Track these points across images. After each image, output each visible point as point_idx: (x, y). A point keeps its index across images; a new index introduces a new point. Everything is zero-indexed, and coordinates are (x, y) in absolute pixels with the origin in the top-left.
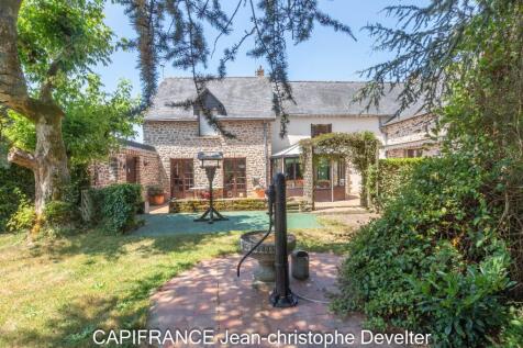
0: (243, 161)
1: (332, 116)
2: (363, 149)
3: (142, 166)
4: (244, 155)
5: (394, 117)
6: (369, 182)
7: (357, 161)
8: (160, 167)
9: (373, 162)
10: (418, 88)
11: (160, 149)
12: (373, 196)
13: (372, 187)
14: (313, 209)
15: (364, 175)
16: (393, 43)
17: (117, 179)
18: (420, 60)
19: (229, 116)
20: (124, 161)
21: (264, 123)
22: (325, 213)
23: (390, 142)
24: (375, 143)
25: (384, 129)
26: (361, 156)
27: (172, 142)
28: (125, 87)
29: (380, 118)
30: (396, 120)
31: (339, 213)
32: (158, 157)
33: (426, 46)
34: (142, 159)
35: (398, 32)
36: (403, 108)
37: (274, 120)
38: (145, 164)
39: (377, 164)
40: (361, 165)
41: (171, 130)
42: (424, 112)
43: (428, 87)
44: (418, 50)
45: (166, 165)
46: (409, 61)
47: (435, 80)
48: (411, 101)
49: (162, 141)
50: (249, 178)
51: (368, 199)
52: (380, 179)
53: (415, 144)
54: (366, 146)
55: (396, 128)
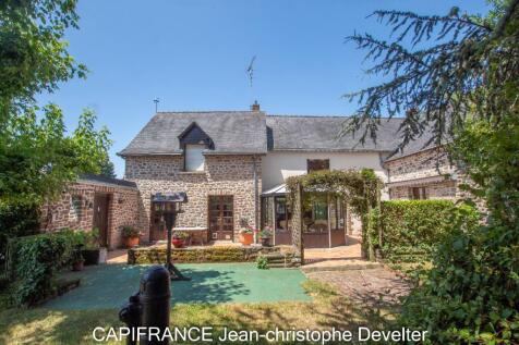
0: (230, 198)
1: (329, 152)
2: (363, 188)
3: (115, 204)
4: (232, 192)
5: (397, 151)
6: (370, 230)
7: (355, 203)
8: (140, 204)
9: (374, 205)
10: (423, 118)
11: (141, 184)
12: (376, 247)
13: (374, 235)
14: (303, 263)
15: (365, 221)
16: (388, 63)
17: (80, 219)
18: (423, 80)
19: (217, 151)
20: (91, 199)
21: (254, 158)
22: (316, 269)
23: (392, 179)
24: (376, 182)
25: (385, 166)
26: (360, 198)
27: (155, 176)
28: (88, 118)
29: (380, 153)
30: (398, 155)
31: (334, 269)
32: (139, 194)
33: (429, 64)
34: (116, 197)
35: (393, 47)
36: (406, 141)
37: (265, 154)
38: (120, 202)
39: (379, 207)
40: (361, 208)
41: (155, 165)
42: (432, 145)
43: (435, 117)
44: (420, 70)
45: (147, 202)
46: (410, 84)
47: (444, 107)
48: (416, 132)
49: (143, 176)
50: (237, 217)
51: (370, 249)
52: (383, 225)
53: (420, 182)
54: (365, 186)
55: (398, 165)
